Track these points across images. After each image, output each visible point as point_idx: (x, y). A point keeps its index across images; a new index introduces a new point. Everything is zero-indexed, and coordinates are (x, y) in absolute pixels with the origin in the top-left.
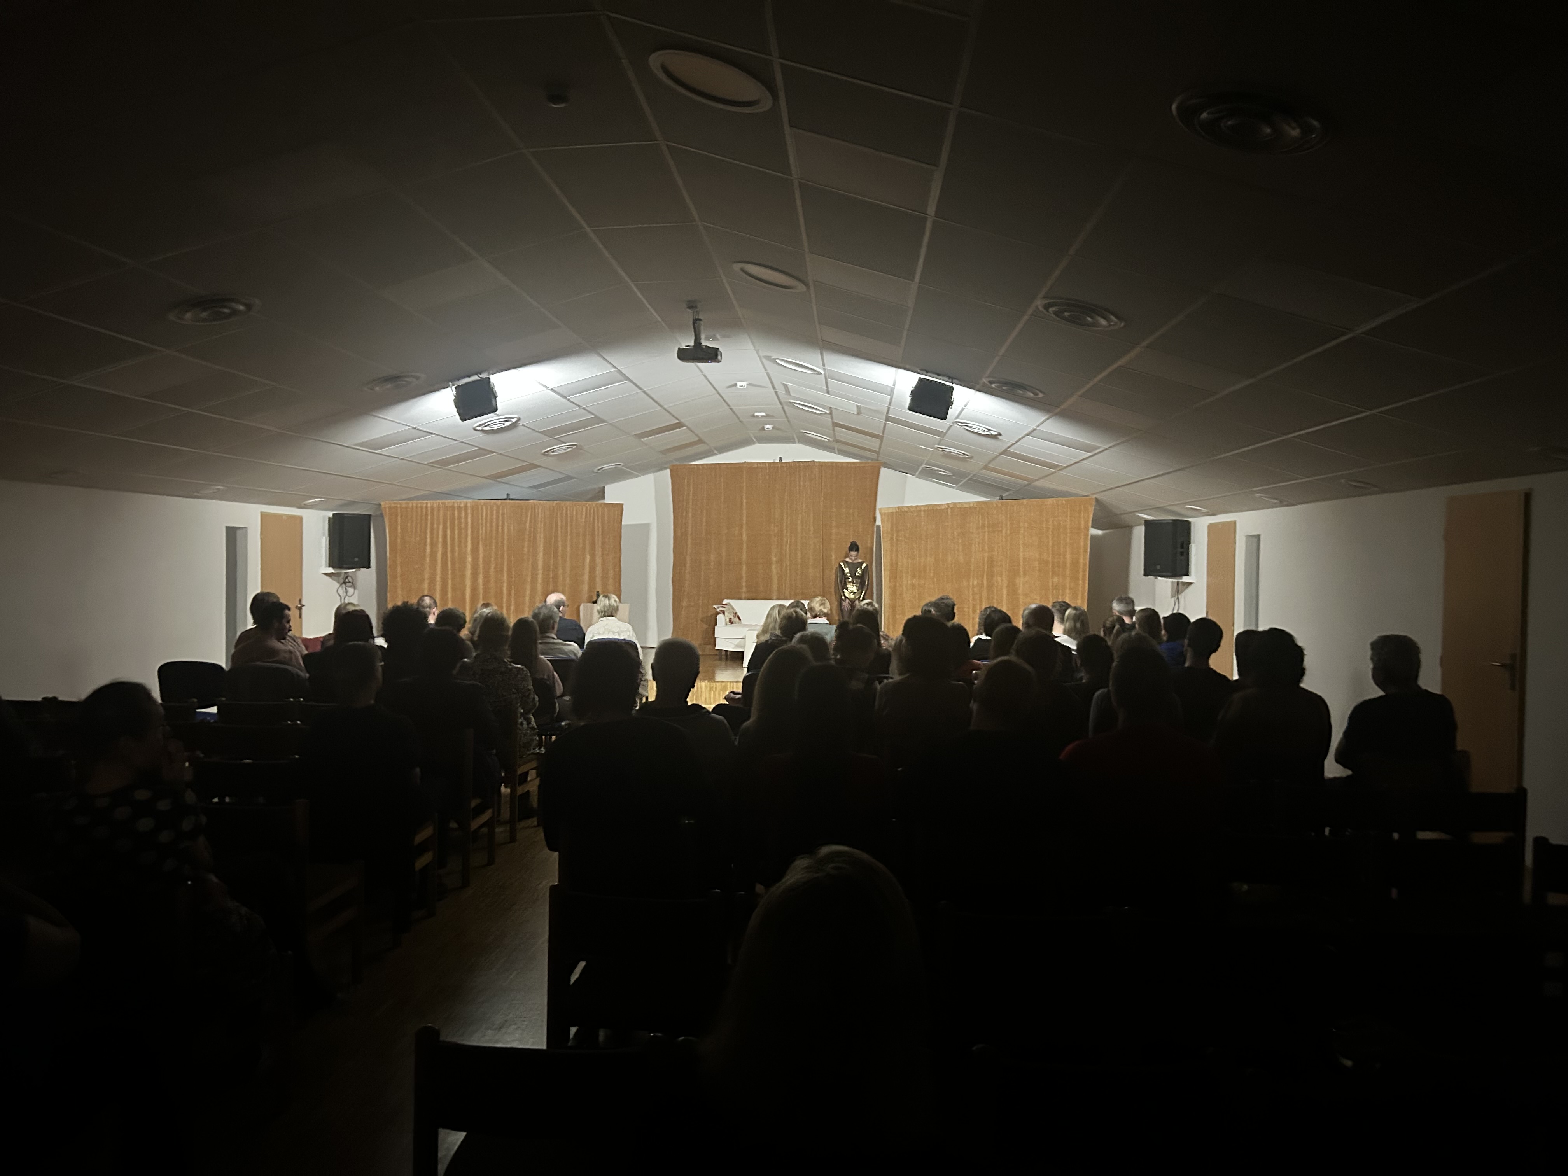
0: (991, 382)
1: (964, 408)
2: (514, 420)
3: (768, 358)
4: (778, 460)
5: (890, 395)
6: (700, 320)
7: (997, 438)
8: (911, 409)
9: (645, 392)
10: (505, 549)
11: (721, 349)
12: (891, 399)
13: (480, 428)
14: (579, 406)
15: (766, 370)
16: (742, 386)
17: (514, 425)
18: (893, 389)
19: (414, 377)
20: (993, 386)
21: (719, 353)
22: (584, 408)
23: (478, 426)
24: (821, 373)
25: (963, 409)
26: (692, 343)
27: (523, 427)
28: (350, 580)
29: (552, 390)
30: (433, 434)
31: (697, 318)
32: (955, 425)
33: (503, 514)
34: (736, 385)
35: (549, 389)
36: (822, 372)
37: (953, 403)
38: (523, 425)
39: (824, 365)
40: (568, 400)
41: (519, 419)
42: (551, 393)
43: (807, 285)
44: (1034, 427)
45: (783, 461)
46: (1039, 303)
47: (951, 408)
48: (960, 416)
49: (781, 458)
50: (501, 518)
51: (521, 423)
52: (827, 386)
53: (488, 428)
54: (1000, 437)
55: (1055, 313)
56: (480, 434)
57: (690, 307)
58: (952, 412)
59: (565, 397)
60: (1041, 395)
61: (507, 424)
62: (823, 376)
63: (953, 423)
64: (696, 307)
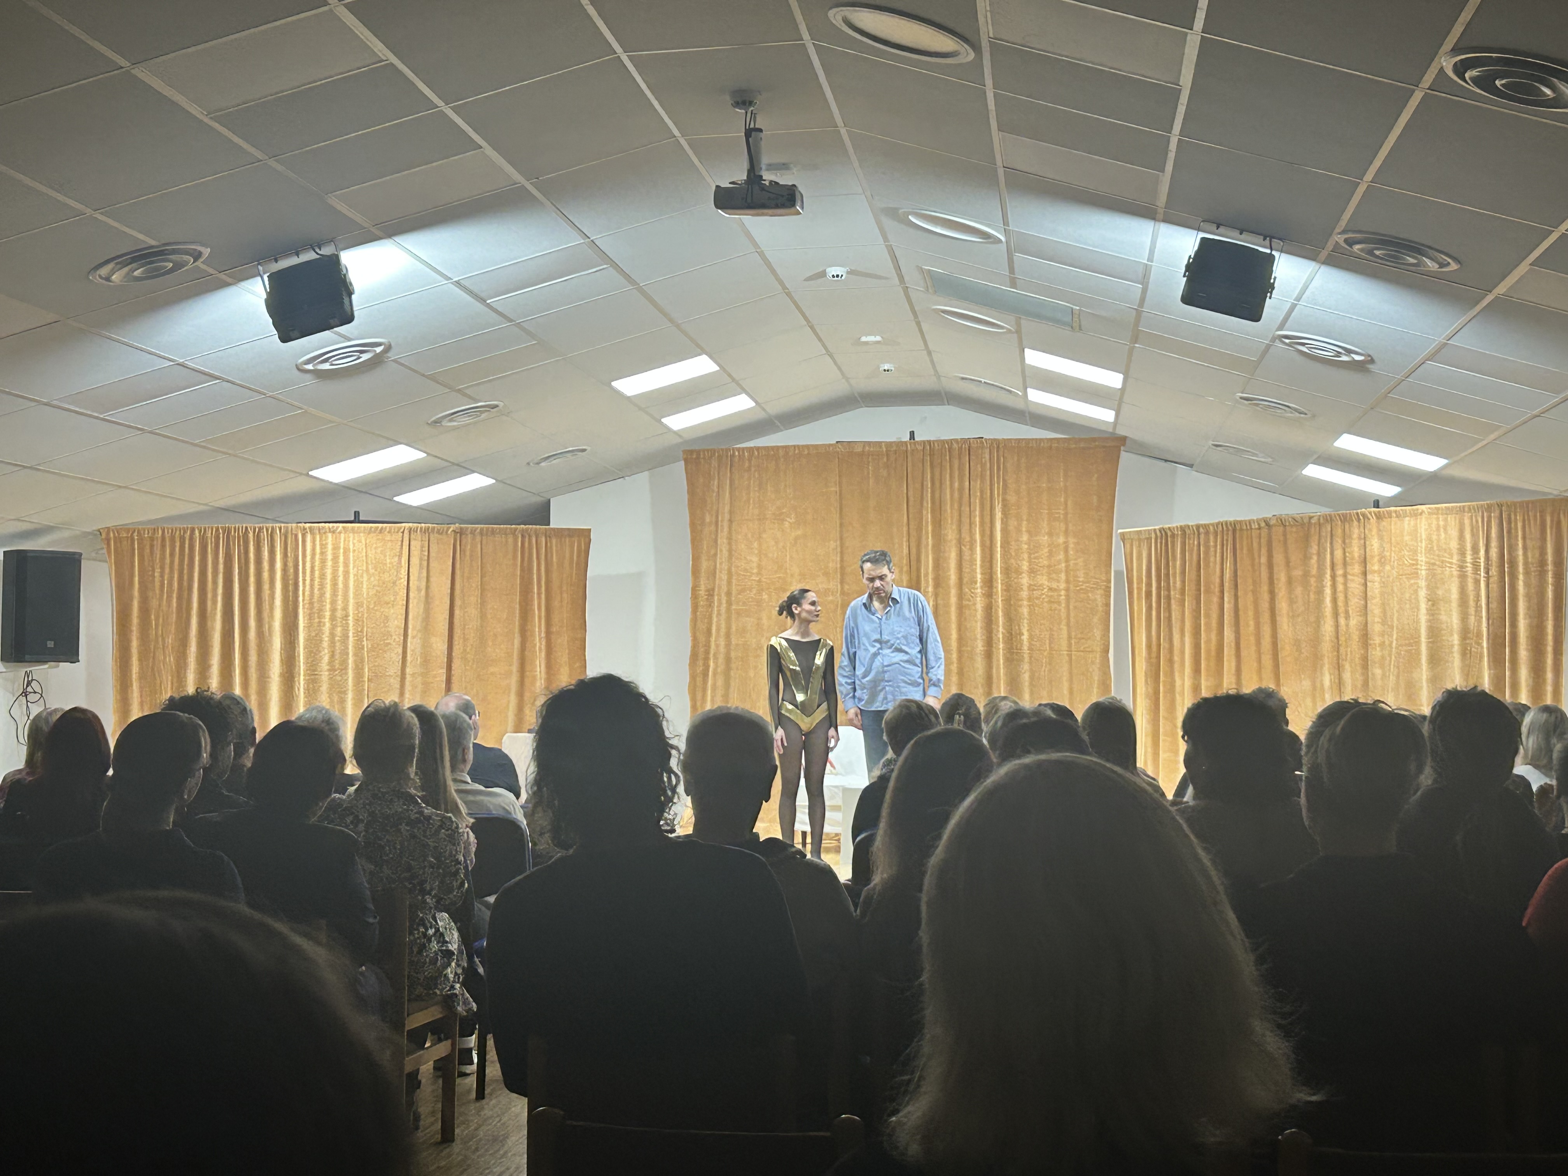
0: (1350, 243)
1: (1296, 305)
2: (379, 350)
3: (893, 213)
4: (906, 438)
5: (1142, 284)
6: (760, 130)
7: (1368, 371)
8: (1189, 298)
9: (641, 290)
10: (351, 622)
11: (801, 188)
12: (1144, 291)
13: (310, 367)
14: (511, 320)
15: (886, 239)
16: (838, 276)
17: (377, 361)
18: (1147, 269)
19: (187, 252)
20: (1357, 247)
21: (798, 196)
22: (518, 325)
23: (308, 362)
24: (1000, 241)
25: (1293, 306)
26: (741, 176)
27: (395, 365)
28: (38, 690)
29: (458, 284)
30: (217, 378)
31: (752, 126)
32: (1278, 344)
33: (346, 551)
34: (823, 274)
35: (452, 283)
36: (1003, 239)
37: (1273, 288)
38: (395, 361)
39: (1006, 223)
40: (489, 306)
41: (388, 348)
42: (457, 290)
43: (976, 47)
44: (1442, 339)
45: (917, 439)
46: (1447, 63)
47: (1270, 298)
48: (1287, 325)
49: (912, 434)
50: (341, 559)
51: (392, 355)
52: (1012, 270)
53: (326, 366)
54: (1370, 366)
55: (1475, 81)
56: (309, 380)
57: (737, 104)
58: (1273, 307)
59: (483, 301)
60: (1454, 266)
61: (365, 357)
62: (1004, 247)
63: (1274, 339)
64: (751, 103)
